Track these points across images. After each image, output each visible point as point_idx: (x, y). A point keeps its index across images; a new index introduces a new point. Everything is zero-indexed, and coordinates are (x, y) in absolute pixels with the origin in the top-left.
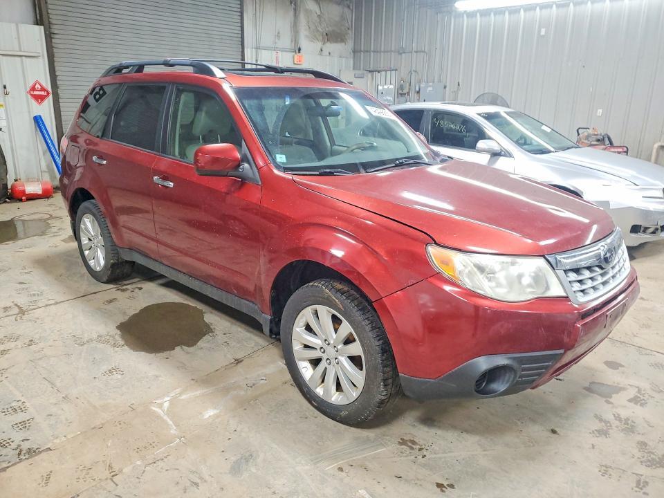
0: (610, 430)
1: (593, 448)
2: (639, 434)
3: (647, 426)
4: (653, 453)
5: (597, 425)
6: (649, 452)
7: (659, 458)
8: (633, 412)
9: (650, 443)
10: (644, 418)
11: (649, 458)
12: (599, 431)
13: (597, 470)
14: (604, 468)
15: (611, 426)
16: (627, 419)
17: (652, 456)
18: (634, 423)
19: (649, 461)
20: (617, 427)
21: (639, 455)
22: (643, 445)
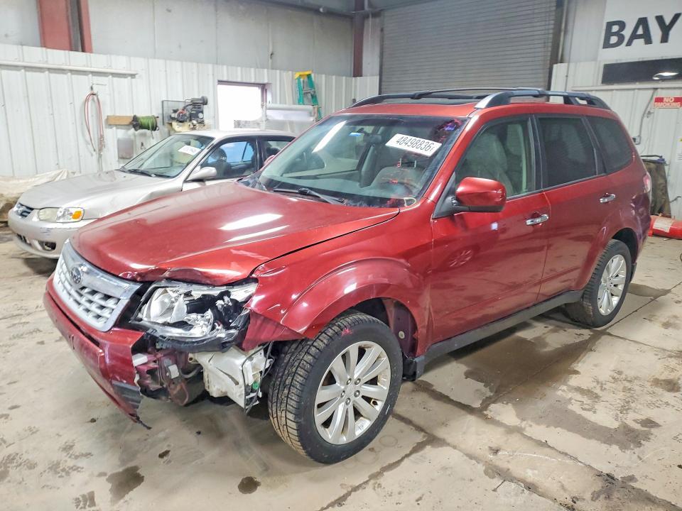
0: (65, 454)
1: (58, 434)
2: (45, 471)
3: (49, 483)
4: (17, 467)
5: (78, 449)
6: (20, 465)
7: (9, 467)
8: (73, 485)
9: (27, 472)
10: (58, 488)
11: (15, 461)
12: (71, 447)
13: (37, 427)
14: (34, 430)
15: (70, 457)
16: (68, 473)
17: (15, 464)
18: (59, 477)
19: (13, 459)
20: (66, 461)
21: (25, 457)
22: (32, 466)
